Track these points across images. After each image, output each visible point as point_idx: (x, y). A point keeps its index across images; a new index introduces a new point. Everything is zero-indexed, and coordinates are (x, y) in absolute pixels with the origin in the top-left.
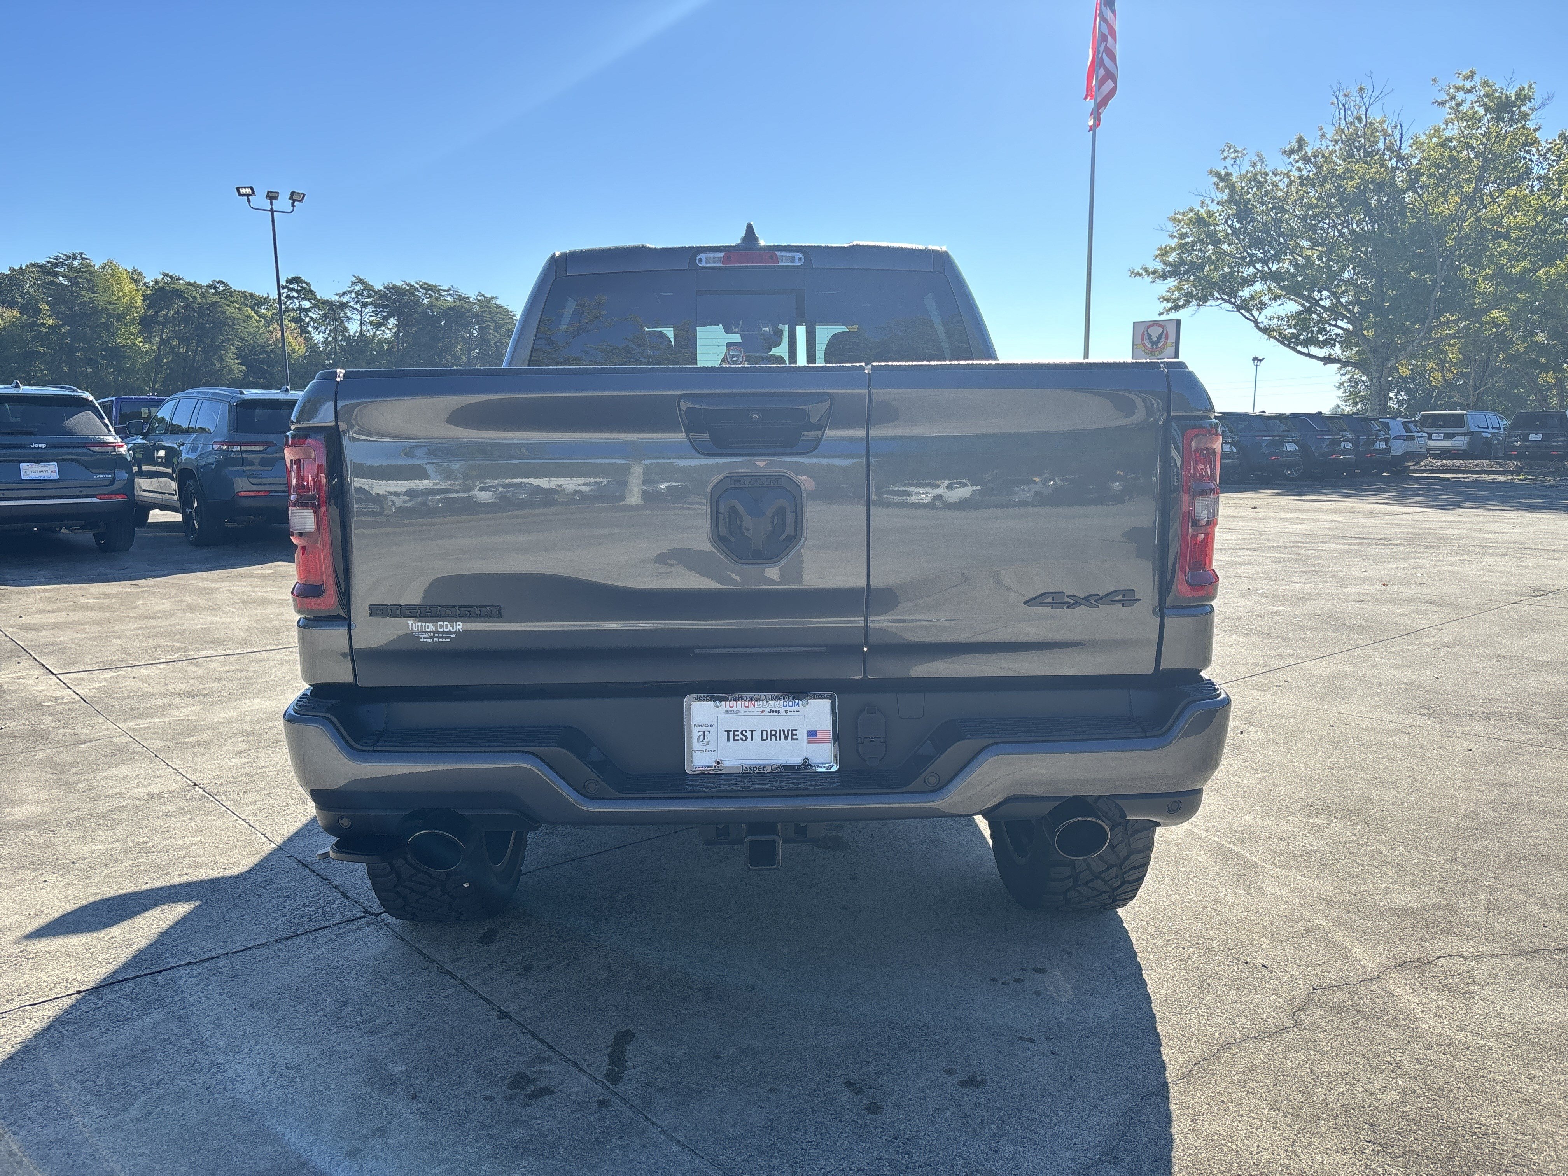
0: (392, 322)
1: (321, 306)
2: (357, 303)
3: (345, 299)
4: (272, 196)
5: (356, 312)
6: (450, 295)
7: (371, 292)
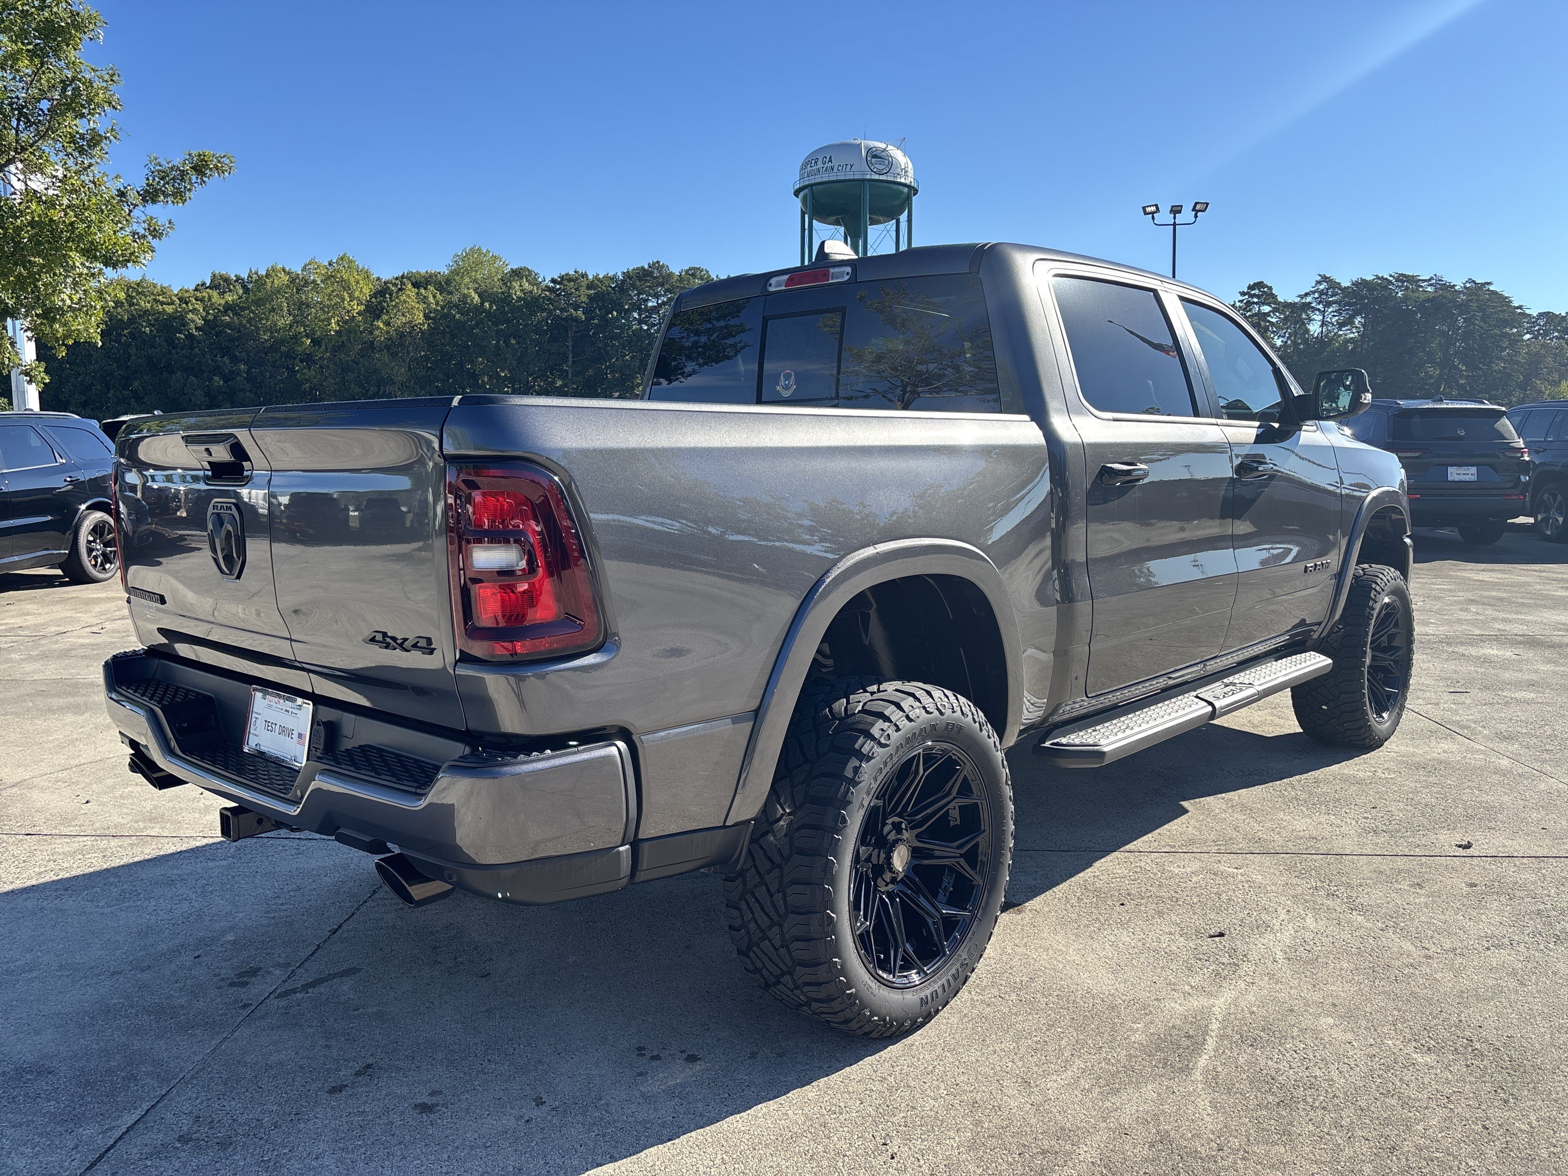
0: (1358, 320)
1: (1281, 308)
2: (1319, 304)
3: (1309, 299)
4: (1176, 210)
5: (1317, 313)
6: (1431, 285)
7: (1336, 290)
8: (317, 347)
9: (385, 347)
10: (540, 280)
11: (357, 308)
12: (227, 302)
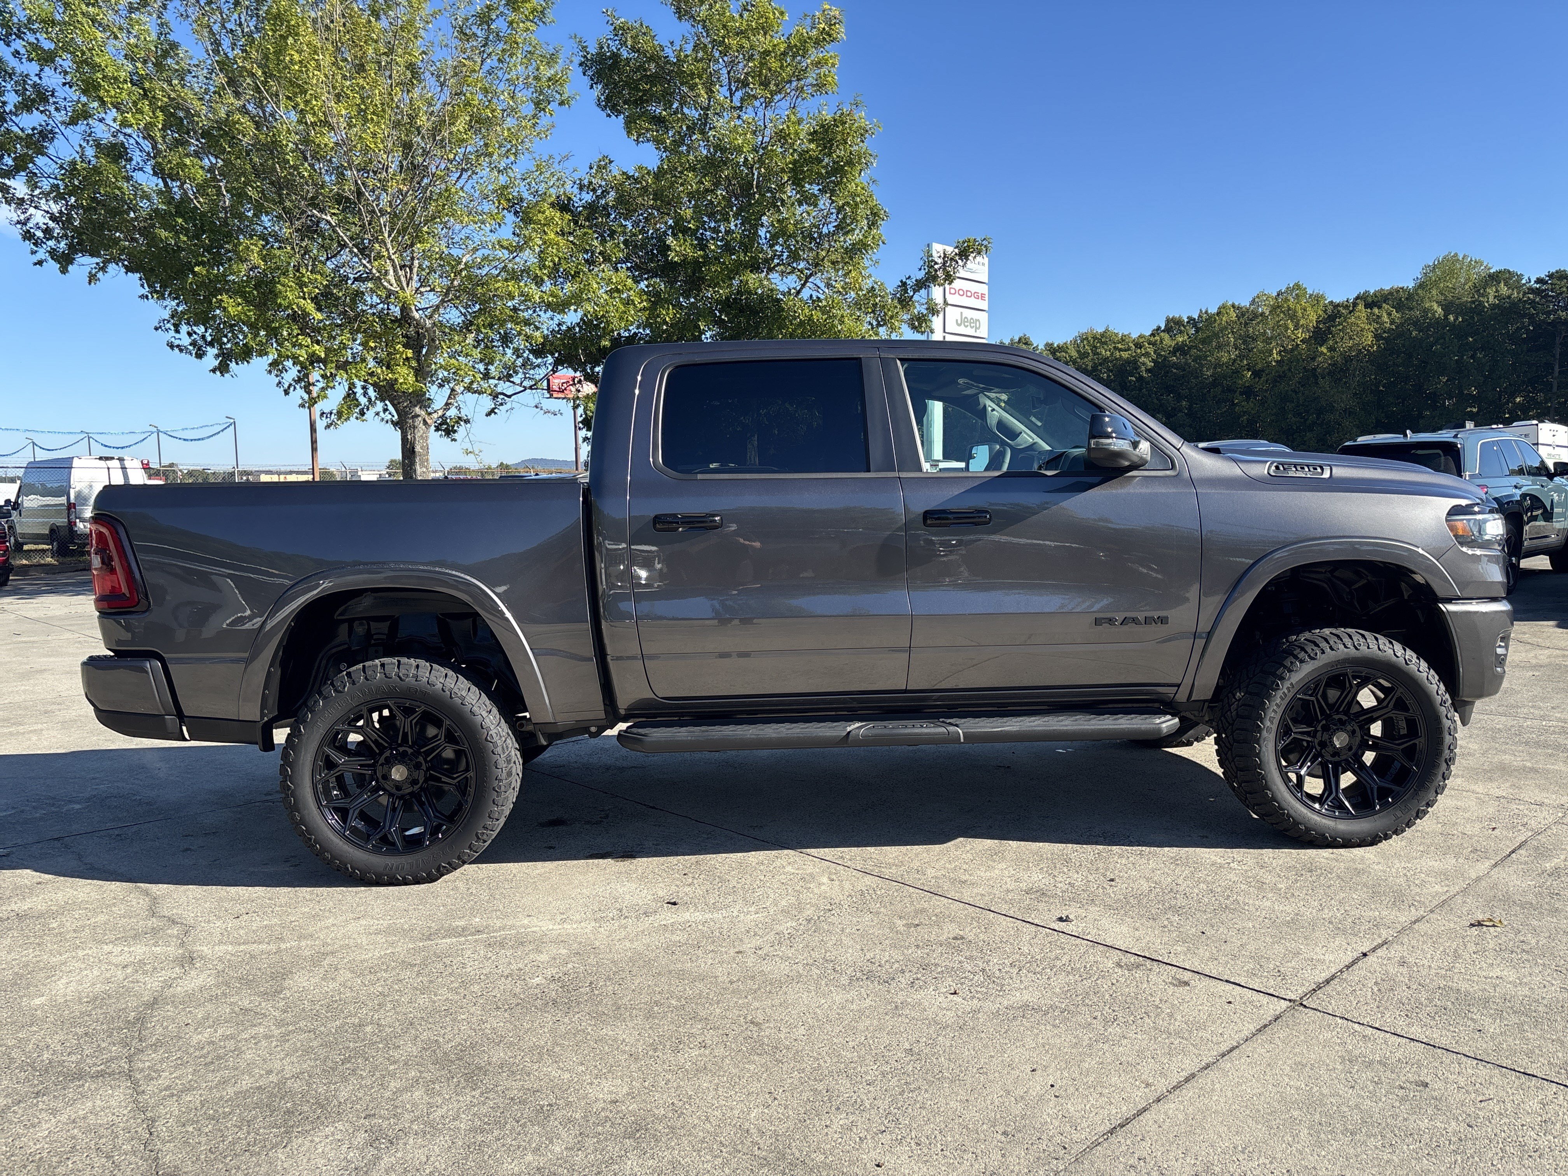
8: (1257, 379)
9: (1329, 374)
10: (1524, 281)
11: (1301, 335)
12: (1177, 344)
